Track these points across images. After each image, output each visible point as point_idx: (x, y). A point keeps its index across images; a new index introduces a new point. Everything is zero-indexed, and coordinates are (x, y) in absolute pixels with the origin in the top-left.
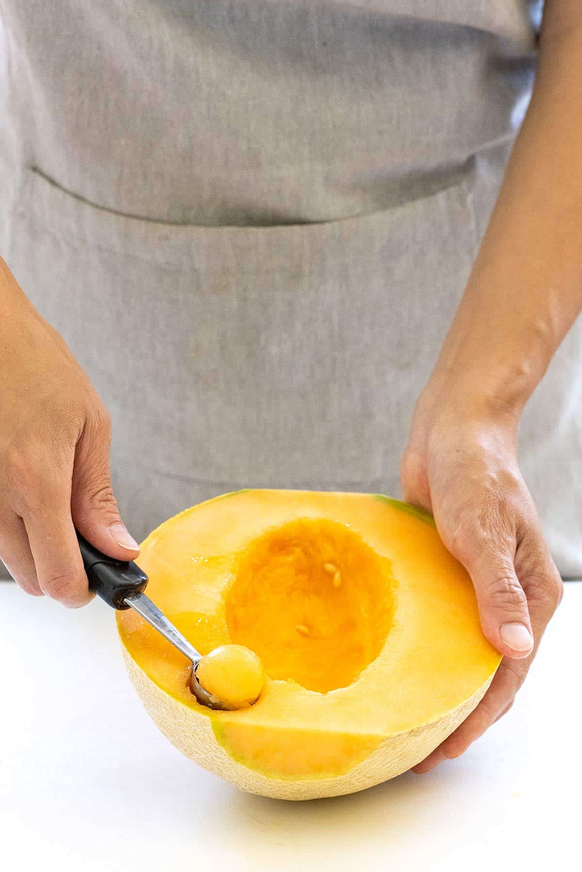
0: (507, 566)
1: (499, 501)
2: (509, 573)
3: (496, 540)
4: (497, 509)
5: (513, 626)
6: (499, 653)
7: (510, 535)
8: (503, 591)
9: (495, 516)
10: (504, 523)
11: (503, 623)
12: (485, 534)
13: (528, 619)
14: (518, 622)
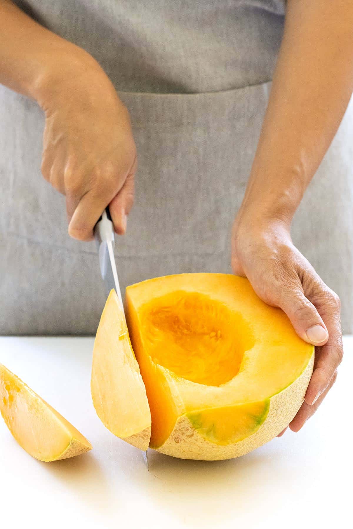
0: (298, 295)
1: (282, 263)
2: (301, 298)
3: (287, 284)
4: (282, 268)
5: (314, 328)
6: (312, 345)
7: (295, 279)
8: (301, 309)
9: (282, 272)
10: (289, 274)
11: (307, 328)
12: (279, 283)
13: (321, 320)
14: (315, 324)
